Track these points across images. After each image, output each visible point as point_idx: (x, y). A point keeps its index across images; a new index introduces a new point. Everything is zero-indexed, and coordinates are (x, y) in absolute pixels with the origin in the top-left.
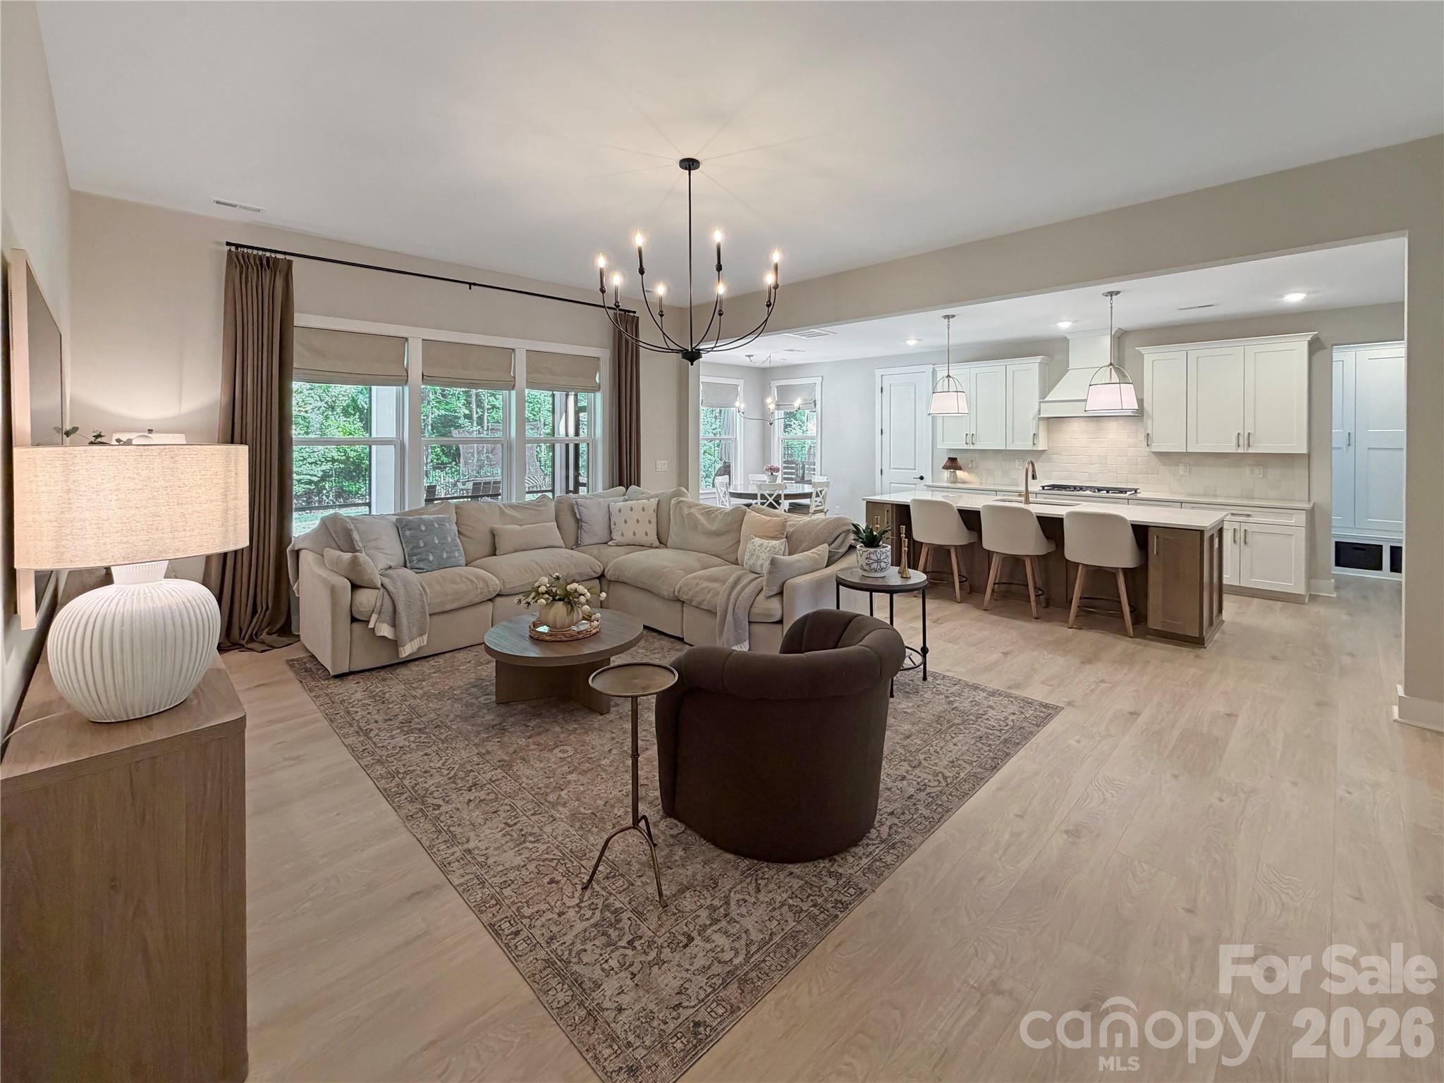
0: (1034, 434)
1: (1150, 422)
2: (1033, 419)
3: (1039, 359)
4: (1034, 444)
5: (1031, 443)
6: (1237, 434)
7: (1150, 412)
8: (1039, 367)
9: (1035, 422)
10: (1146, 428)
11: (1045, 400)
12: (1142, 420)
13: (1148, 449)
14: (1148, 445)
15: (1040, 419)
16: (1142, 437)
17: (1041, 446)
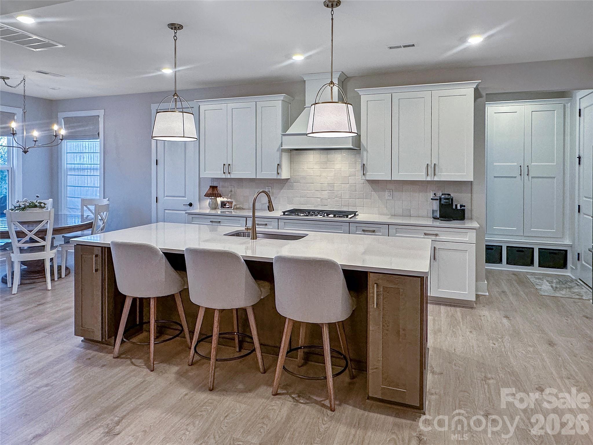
0: (278, 165)
1: (365, 153)
2: (278, 151)
3: (282, 97)
4: (278, 173)
5: (276, 173)
6: (426, 165)
7: (365, 145)
8: (283, 105)
9: (278, 153)
10: (362, 160)
11: (286, 133)
12: (360, 153)
13: (363, 177)
14: (364, 174)
15: (284, 150)
16: (359, 167)
17: (285, 174)
